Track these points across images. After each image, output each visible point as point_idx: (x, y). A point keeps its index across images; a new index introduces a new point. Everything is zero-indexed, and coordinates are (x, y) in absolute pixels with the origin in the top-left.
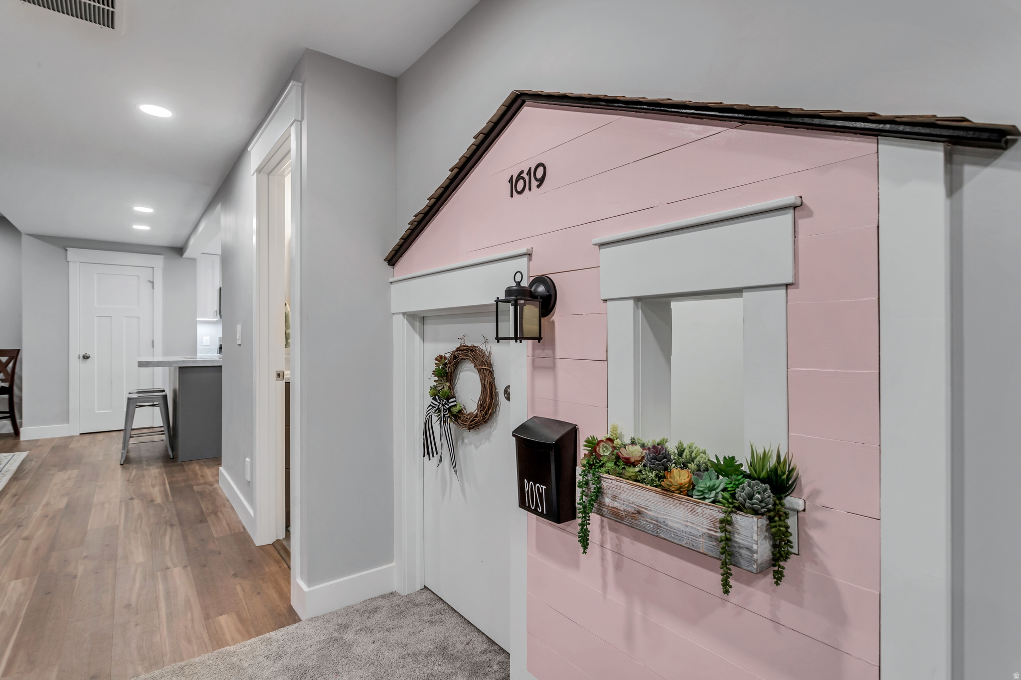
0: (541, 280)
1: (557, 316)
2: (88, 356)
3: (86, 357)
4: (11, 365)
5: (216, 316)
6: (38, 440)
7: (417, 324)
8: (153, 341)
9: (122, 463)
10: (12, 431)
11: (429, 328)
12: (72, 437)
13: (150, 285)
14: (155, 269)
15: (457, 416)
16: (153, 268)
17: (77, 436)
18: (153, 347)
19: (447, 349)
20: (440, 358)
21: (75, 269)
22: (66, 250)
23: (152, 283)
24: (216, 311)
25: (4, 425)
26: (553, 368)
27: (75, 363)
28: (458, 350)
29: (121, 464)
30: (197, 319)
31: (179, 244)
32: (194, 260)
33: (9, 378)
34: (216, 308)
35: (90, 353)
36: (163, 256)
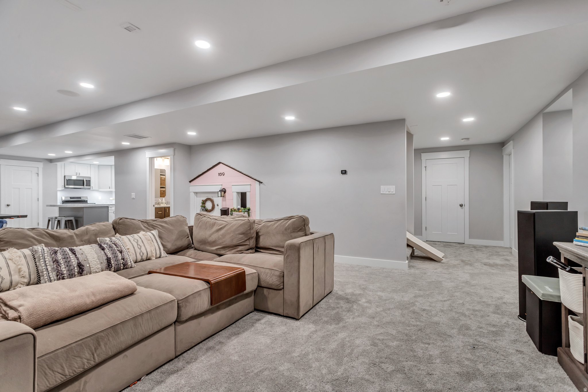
0: (224, 189)
1: (226, 194)
3: (8, 205)
5: (63, 187)
7: (196, 194)
11: (198, 195)
14: (39, 168)
15: (207, 210)
18: (38, 201)
19: (204, 199)
20: (203, 200)
23: (38, 174)
26: (226, 201)
28: (207, 199)
30: (58, 189)
34: (63, 184)
35: (10, 204)
36: (43, 163)
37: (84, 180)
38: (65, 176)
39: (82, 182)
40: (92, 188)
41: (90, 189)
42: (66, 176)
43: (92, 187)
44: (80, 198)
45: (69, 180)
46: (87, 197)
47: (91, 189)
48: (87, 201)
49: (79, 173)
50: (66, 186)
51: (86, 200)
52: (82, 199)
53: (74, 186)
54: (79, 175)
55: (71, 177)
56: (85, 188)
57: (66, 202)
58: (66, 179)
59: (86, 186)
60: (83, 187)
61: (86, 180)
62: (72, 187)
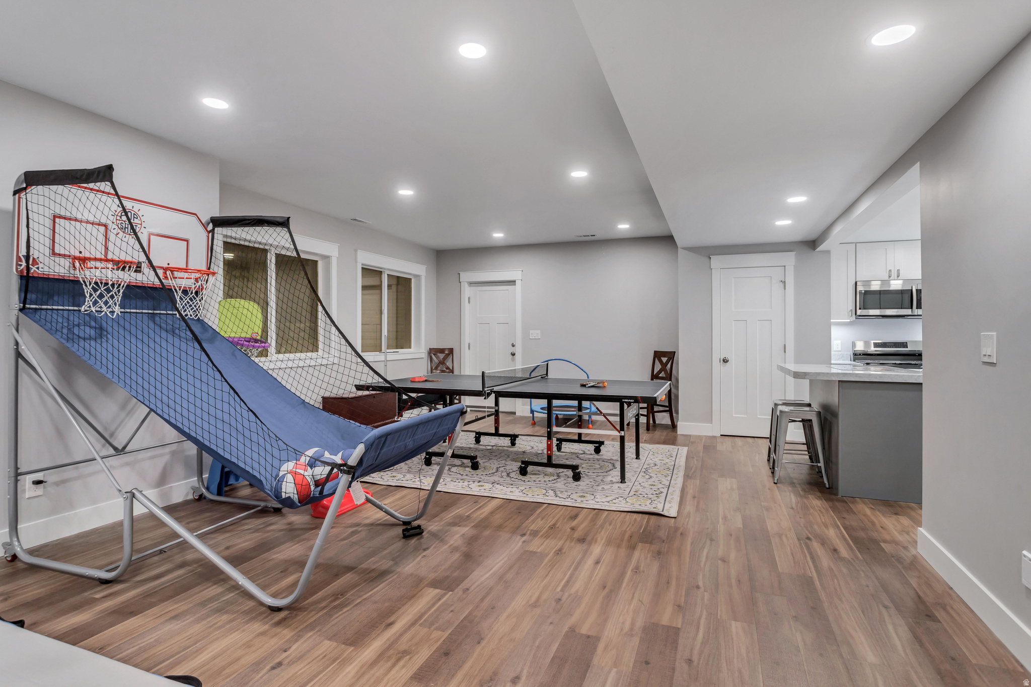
2: (728, 359)
3: (725, 361)
4: (669, 366)
5: (852, 316)
6: (690, 435)
8: (785, 345)
10: (670, 423)
12: (714, 437)
13: (782, 285)
14: (786, 267)
16: (785, 266)
17: (718, 437)
18: (785, 352)
21: (716, 277)
22: (710, 258)
24: (851, 310)
25: (664, 417)
27: (716, 363)
30: (832, 321)
31: (812, 237)
32: (829, 252)
33: (669, 376)
34: (852, 306)
35: (728, 357)
36: (795, 252)
37: (912, 290)
38: (856, 283)
39: (907, 297)
42: (858, 284)
44: (904, 345)
45: (867, 292)
49: (898, 270)
50: (859, 312)
52: (909, 349)
53: (880, 309)
54: (898, 276)
55: (871, 283)
56: (916, 314)
57: (863, 355)
58: (860, 293)
59: (917, 308)
60: (909, 312)
61: (917, 290)
62: (877, 312)
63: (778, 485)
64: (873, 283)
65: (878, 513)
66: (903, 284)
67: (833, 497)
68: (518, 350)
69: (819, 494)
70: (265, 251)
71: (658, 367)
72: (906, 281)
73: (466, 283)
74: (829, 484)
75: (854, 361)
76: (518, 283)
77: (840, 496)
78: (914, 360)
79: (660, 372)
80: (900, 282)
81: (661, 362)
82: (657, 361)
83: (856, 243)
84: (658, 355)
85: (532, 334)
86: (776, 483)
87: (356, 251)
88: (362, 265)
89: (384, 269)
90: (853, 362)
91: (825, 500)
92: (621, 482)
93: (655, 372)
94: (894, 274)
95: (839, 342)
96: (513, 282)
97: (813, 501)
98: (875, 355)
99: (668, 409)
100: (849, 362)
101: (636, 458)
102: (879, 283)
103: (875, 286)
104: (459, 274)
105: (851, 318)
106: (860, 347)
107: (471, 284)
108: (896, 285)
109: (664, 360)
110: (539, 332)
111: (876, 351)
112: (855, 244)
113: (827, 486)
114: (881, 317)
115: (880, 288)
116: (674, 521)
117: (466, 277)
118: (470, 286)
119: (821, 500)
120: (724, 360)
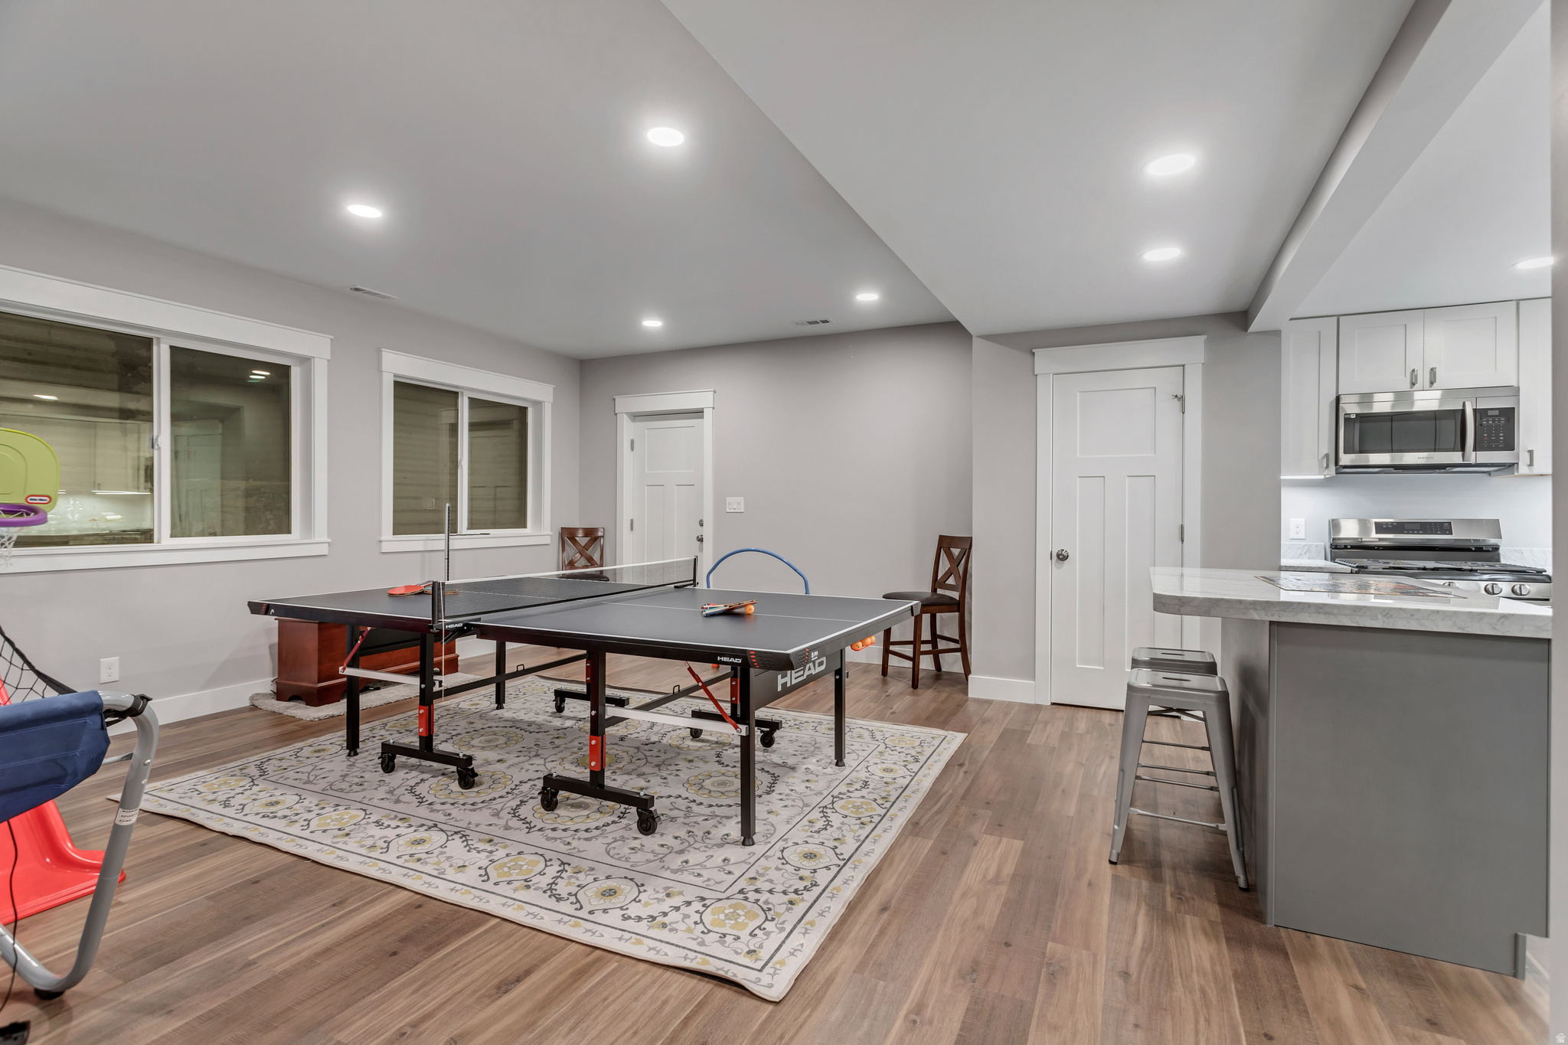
2: (1065, 554)
3: (1062, 557)
4: (963, 562)
5: (1327, 467)
6: (989, 702)
8: (1182, 527)
9: (1114, 859)
10: (960, 673)
12: (1038, 708)
13: (1177, 404)
14: (1187, 368)
16: (1183, 366)
17: (1046, 706)
18: (1182, 541)
21: (1044, 386)
22: (1034, 354)
23: (1181, 399)
24: (1327, 456)
29: (1111, 862)
30: (1282, 477)
31: (1238, 304)
32: (1277, 333)
33: (960, 583)
34: (1326, 447)
35: (1068, 549)
36: (1205, 337)
37: (1463, 411)
38: (1338, 399)
39: (1450, 427)
40: (1531, 464)
41: (1510, 467)
42: (1343, 400)
43: (1524, 459)
44: (1444, 527)
45: (1361, 417)
46: (1494, 526)
47: (1523, 469)
48: (1496, 548)
49: (1433, 371)
50: (1346, 459)
51: (1493, 541)
52: (1458, 535)
53: (1392, 452)
54: (1432, 383)
55: (1372, 397)
56: (1472, 461)
57: (1353, 547)
58: (1345, 419)
59: (1475, 450)
60: (1455, 457)
61: (1475, 411)
62: (1384, 458)
63: (1119, 866)
64: (1377, 397)
65: (1374, 1011)
66: (1442, 400)
67: (1250, 926)
68: (708, 532)
69: (1214, 911)
70: (147, 343)
71: (945, 565)
72: (1448, 393)
73: (625, 415)
74: (1247, 880)
75: (1333, 560)
76: (708, 413)
77: (1270, 925)
78: (1466, 560)
79: (948, 575)
80: (1437, 394)
81: (950, 556)
82: (943, 555)
83: (1338, 316)
84: (945, 543)
85: (730, 504)
86: (1115, 863)
87: (379, 352)
88: (395, 376)
89: (462, 388)
90: (1329, 564)
91: (1228, 940)
92: (744, 844)
93: (940, 576)
94: (1423, 378)
95: (1301, 521)
96: (698, 413)
97: (1191, 942)
98: (1378, 549)
99: (958, 646)
100: (1321, 563)
101: (837, 765)
102: (1390, 397)
103: (1383, 404)
104: (614, 399)
105: (1326, 472)
106: (1350, 531)
107: (636, 417)
108: (1426, 401)
109: (956, 552)
110: (741, 499)
111: (1380, 539)
112: (1336, 318)
113: (1242, 882)
114: (1392, 470)
115: (1393, 406)
116: (772, 1012)
117: (627, 404)
118: (633, 421)
119: (1217, 938)
120: (1058, 556)
